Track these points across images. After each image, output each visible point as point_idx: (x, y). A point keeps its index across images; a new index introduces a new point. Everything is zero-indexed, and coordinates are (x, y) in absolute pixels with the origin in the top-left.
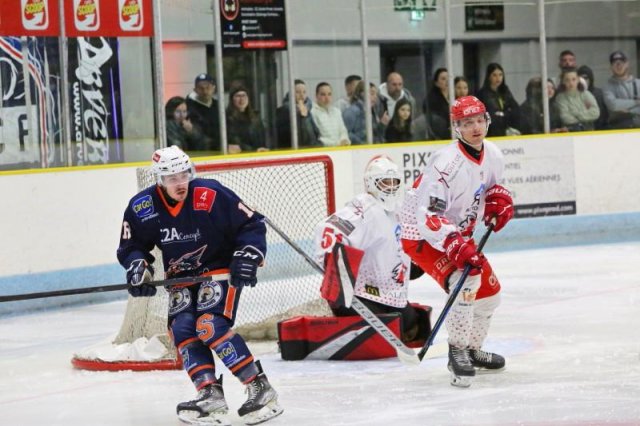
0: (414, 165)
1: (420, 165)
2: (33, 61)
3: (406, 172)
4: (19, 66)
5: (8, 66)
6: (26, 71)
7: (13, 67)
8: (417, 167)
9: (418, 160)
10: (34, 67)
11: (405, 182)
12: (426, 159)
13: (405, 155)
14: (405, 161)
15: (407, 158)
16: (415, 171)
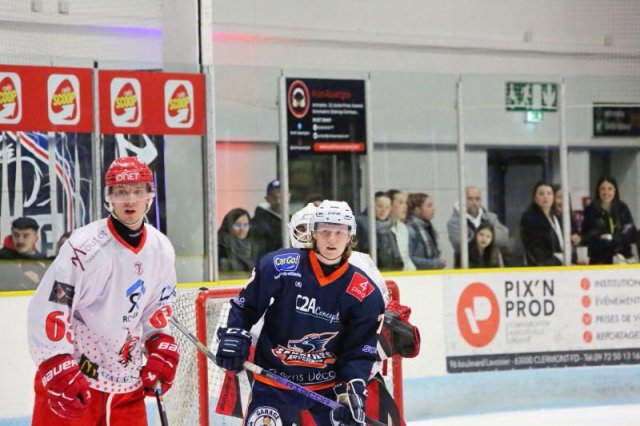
0: (518, 295)
1: (525, 295)
2: (61, 163)
3: (508, 303)
4: (44, 168)
5: (32, 167)
6: (53, 173)
7: (37, 169)
8: (521, 298)
9: (523, 289)
10: (63, 168)
11: (507, 315)
12: (532, 288)
13: (507, 283)
14: (507, 290)
15: (509, 286)
16: (519, 302)
